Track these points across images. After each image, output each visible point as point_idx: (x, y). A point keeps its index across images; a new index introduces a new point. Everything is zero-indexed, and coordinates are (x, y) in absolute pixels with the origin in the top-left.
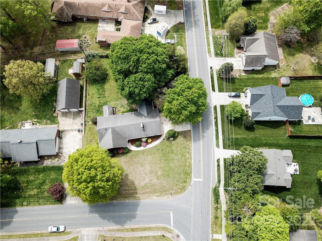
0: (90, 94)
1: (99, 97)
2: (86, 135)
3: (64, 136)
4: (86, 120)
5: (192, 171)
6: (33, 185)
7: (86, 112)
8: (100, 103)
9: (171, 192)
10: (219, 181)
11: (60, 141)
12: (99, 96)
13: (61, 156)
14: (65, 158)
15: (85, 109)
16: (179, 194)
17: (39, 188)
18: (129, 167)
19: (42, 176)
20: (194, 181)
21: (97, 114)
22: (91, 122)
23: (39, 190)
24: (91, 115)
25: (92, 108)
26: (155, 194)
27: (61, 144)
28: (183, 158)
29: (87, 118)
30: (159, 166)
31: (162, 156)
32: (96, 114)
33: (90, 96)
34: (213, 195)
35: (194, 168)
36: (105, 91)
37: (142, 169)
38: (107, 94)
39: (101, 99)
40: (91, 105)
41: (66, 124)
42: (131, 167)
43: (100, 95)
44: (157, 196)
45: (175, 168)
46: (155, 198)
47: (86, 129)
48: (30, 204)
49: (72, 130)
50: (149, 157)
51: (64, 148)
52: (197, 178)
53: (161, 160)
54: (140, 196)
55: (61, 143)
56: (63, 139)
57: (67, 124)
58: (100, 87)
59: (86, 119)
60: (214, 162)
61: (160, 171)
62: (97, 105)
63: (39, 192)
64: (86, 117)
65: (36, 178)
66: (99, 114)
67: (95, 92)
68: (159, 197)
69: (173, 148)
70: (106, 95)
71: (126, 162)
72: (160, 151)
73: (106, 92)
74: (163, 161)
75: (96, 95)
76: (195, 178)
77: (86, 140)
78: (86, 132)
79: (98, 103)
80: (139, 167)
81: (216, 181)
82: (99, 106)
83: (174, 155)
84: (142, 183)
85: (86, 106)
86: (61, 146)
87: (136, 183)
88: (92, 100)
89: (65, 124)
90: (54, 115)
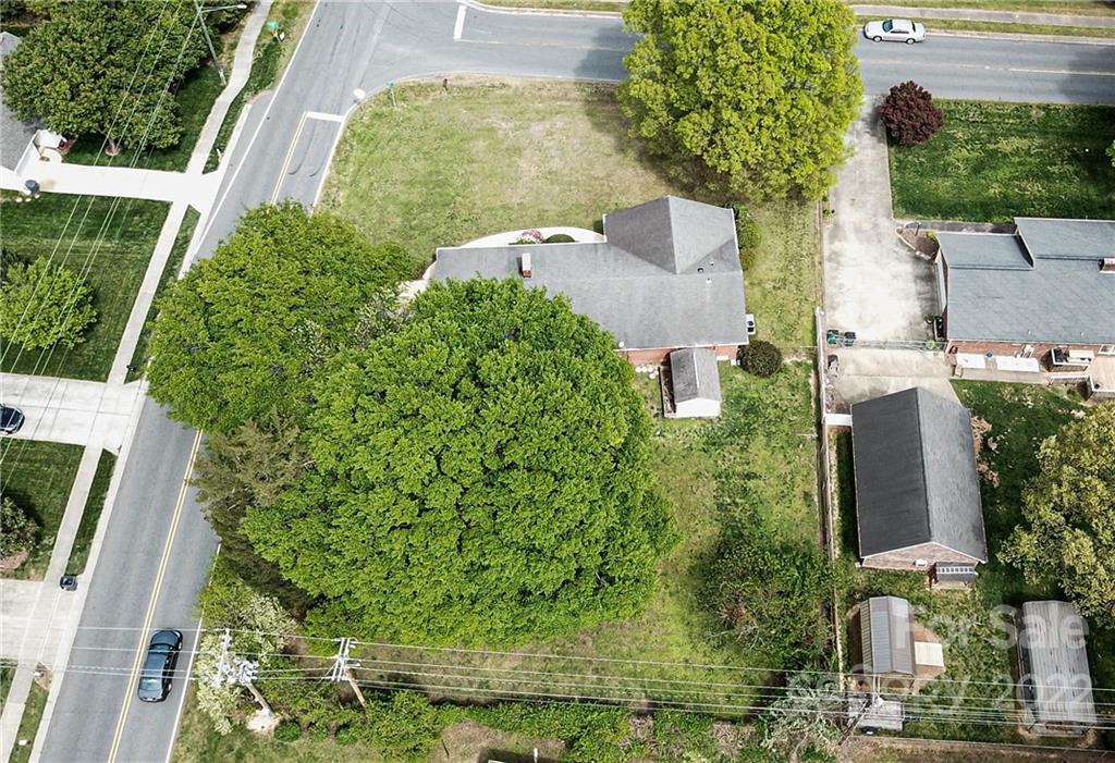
0: (798, 503)
1: (749, 476)
2: (806, 308)
3: (919, 324)
4: (812, 375)
5: (341, 143)
6: (1020, 163)
7: (813, 412)
8: (742, 449)
9: (445, 94)
10: (237, 104)
11: (932, 306)
12: (751, 484)
13: (919, 249)
14: (900, 239)
15: (819, 426)
16: (412, 84)
17: (993, 154)
18: (609, 176)
19: (992, 191)
20: (338, 114)
21: (756, 396)
22: (788, 361)
23: (992, 147)
24: (786, 393)
25: (785, 426)
26: (511, 92)
27: (928, 296)
28: (364, 185)
29: (806, 385)
30: (475, 165)
31: (459, 199)
32: (763, 396)
33: (798, 491)
34: (280, 71)
35: (329, 150)
36: (720, 506)
37: (556, 164)
38: (706, 492)
39: (739, 469)
40: (794, 443)
41: (916, 379)
42: (601, 175)
43: (745, 492)
44: (504, 85)
45: (409, 155)
46: (513, 82)
47: (810, 335)
48: (1017, 109)
49: (881, 346)
50: (516, 200)
51: (910, 277)
52: (325, 122)
53: (465, 186)
54: (575, 94)
55: (925, 299)
56: (920, 313)
57: (911, 376)
58: (746, 533)
59: (812, 381)
60: (230, 165)
61: (475, 150)
62: (761, 439)
63: (990, 142)
64: (813, 389)
65: (1017, 186)
66: (749, 395)
67: (777, 508)
68: (497, 83)
69: (399, 220)
70: (714, 485)
71: (622, 193)
72: (464, 213)
73: (710, 502)
74: (458, 182)
75: (766, 488)
76: (336, 124)
77: (806, 288)
78: (806, 322)
79: (753, 448)
80: (566, 171)
81: (247, 108)
82: (749, 431)
83: (402, 198)
84: (559, 125)
85: (820, 439)
86: (923, 287)
87: (583, 125)
88: (788, 469)
89: (917, 375)
90: (989, 427)
